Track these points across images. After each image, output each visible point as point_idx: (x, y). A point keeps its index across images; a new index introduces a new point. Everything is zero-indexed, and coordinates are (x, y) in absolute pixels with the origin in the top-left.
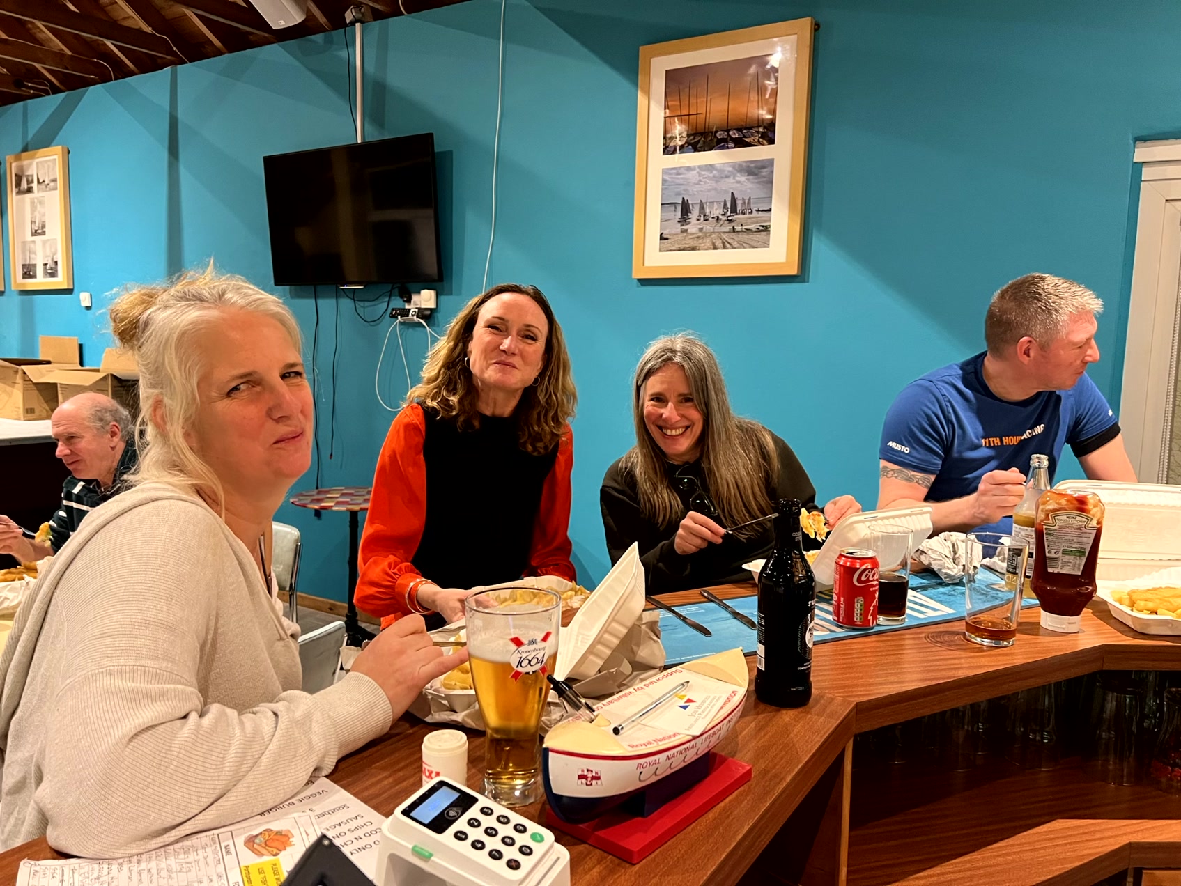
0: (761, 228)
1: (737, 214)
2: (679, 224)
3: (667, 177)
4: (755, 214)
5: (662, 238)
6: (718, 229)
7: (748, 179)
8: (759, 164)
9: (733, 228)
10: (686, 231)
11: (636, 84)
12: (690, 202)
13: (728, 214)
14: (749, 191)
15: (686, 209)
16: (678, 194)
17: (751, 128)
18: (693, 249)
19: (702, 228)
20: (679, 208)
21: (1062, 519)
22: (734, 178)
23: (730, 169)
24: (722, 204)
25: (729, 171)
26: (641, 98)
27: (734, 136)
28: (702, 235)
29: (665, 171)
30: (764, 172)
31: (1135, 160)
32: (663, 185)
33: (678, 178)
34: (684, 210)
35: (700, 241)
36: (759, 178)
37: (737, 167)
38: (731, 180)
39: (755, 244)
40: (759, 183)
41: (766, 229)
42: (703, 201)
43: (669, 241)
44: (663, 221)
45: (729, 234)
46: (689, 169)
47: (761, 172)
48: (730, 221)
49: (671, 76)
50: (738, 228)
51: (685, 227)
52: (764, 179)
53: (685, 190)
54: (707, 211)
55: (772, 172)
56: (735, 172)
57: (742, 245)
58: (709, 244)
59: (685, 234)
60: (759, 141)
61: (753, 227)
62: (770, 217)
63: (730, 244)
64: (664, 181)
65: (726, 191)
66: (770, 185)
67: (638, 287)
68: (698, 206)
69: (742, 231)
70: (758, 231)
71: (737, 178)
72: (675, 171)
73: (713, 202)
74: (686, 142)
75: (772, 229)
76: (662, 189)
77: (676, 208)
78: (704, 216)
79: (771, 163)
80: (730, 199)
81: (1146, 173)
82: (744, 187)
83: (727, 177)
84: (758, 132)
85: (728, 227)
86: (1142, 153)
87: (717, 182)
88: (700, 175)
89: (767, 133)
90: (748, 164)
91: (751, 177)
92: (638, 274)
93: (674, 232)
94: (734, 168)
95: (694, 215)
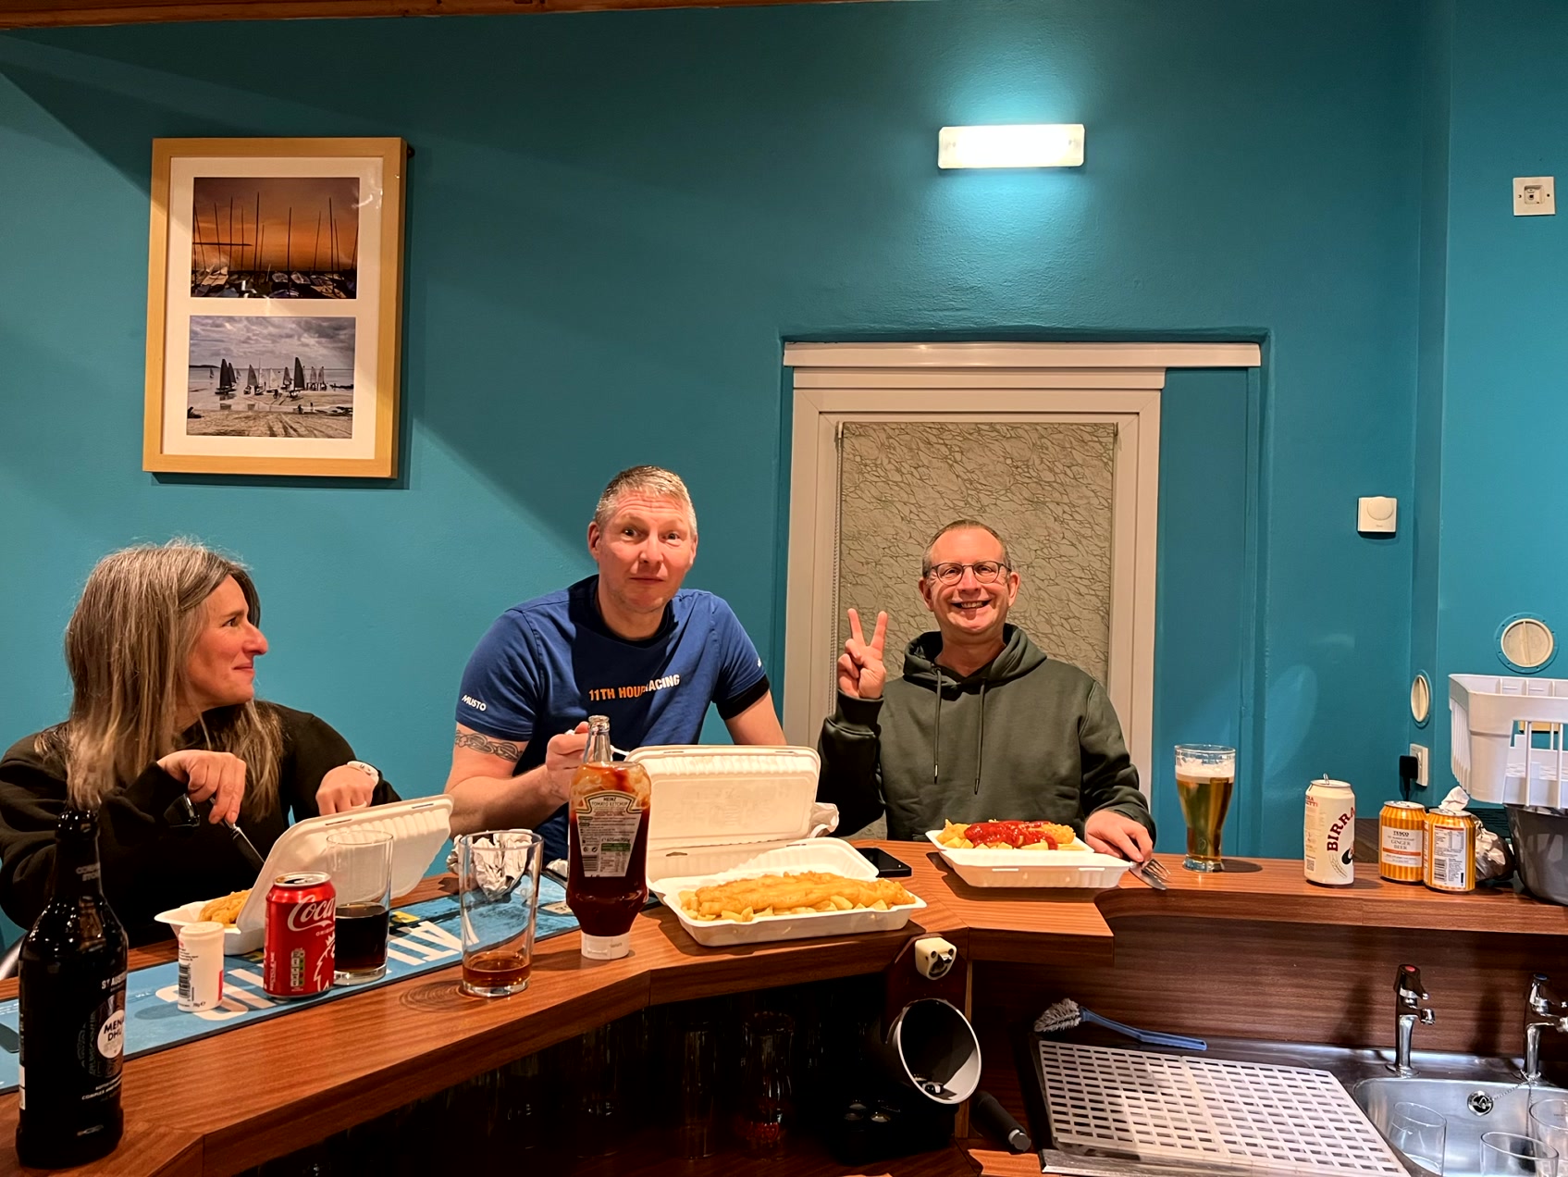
0: (340, 411)
1: (304, 389)
2: (218, 397)
3: (198, 329)
4: (330, 391)
5: (191, 415)
6: (276, 407)
7: (318, 343)
8: (334, 323)
9: (299, 407)
10: (229, 407)
11: (148, 190)
12: (234, 367)
13: (292, 387)
14: (321, 358)
15: (227, 376)
16: (217, 354)
17: (322, 273)
18: (240, 433)
19: (253, 405)
20: (217, 374)
21: (598, 803)
22: (299, 339)
23: (294, 326)
24: (283, 373)
25: (291, 329)
26: (157, 214)
27: (298, 282)
28: (253, 415)
29: (193, 319)
30: (343, 335)
31: (785, 364)
32: (191, 339)
33: (214, 331)
34: (226, 378)
35: (251, 423)
36: (335, 342)
37: (303, 324)
38: (295, 341)
39: (331, 433)
40: (334, 348)
41: (347, 412)
42: (254, 367)
43: (202, 419)
44: (192, 390)
45: (294, 416)
46: (231, 319)
47: (339, 334)
48: (294, 398)
49: (202, 186)
50: (307, 409)
51: (227, 402)
52: (340, 345)
53: (226, 349)
54: (261, 382)
55: (354, 336)
56: (300, 331)
57: (311, 433)
58: (265, 429)
59: (226, 412)
60: (333, 292)
61: (327, 408)
62: (352, 397)
63: (295, 430)
64: (193, 334)
65: (287, 357)
66: (351, 353)
67: (153, 484)
68: (247, 373)
69: (312, 413)
70: (335, 414)
71: (303, 339)
72: (210, 321)
73: (269, 370)
74: (227, 282)
75: (354, 413)
76: (191, 345)
77: (212, 373)
78: (256, 388)
79: (351, 323)
80: (294, 367)
81: (799, 380)
82: (316, 352)
83: (290, 336)
84: (333, 280)
85: (291, 407)
86: (793, 356)
87: (274, 342)
88: (248, 330)
89: (346, 284)
90: (320, 322)
91: (323, 340)
92: (151, 464)
93: (210, 407)
94: (298, 324)
95: (241, 383)
